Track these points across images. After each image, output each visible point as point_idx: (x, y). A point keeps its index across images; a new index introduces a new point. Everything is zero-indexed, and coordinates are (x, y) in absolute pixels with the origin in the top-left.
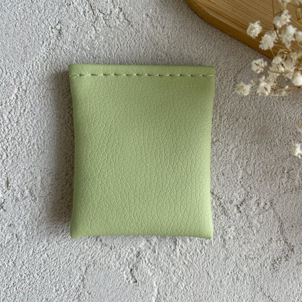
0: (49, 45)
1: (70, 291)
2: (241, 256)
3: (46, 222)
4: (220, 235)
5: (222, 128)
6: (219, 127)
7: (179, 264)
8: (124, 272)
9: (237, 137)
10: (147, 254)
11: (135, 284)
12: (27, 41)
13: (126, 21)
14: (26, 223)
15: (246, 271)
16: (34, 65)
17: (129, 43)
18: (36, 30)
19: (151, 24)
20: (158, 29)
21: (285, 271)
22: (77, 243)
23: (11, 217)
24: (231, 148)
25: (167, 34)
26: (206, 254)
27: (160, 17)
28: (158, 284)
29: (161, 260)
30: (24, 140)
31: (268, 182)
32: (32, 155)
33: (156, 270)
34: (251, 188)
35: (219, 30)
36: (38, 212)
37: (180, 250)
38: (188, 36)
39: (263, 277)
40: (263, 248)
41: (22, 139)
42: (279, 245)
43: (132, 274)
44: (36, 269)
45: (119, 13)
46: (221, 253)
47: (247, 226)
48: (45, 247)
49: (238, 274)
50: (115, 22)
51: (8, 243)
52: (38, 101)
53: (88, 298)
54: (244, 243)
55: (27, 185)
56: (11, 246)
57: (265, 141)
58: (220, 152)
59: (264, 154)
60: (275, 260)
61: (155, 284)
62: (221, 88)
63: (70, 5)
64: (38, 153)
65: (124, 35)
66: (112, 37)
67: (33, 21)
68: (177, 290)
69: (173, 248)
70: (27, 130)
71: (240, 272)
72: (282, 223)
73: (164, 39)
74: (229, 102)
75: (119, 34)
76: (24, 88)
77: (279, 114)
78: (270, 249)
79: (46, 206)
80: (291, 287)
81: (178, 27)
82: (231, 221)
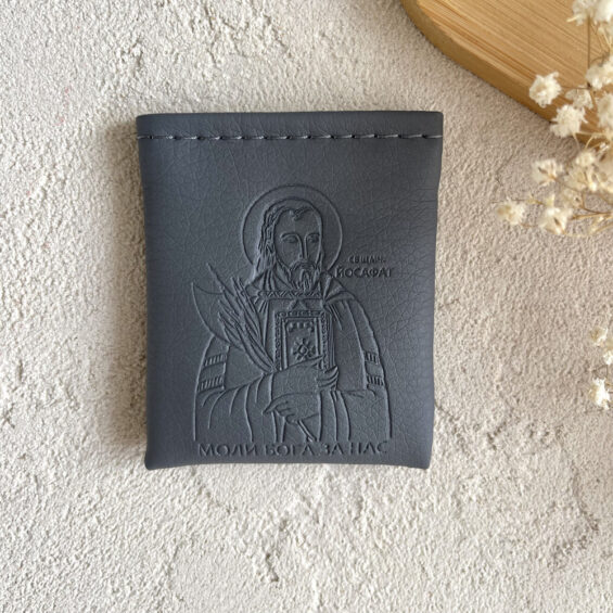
0: (115, 88)
1: (142, 593)
2: (491, 536)
3: (98, 454)
4: (451, 492)
5: (466, 276)
6: (461, 274)
7: (365, 547)
8: (254, 560)
9: (496, 295)
10: (302, 525)
11: (275, 583)
12: (69, 78)
13: (279, 45)
14: (56, 453)
15: (501, 566)
16: (83, 128)
17: (282, 92)
18: (89, 55)
19: (330, 54)
20: (344, 66)
21: (579, 569)
22: (159, 498)
23: (26, 439)
24: (483, 316)
25: (363, 76)
26: (420, 530)
27: (349, 39)
28: (321, 585)
29: (330, 538)
30: (56, 283)
31: (554, 390)
32: (72, 316)
33: (319, 557)
34: (518, 401)
35: (469, 74)
36: (81, 431)
37: (368, 519)
38: (406, 82)
39: (533, 580)
40: (535, 521)
41: (53, 281)
42: (568, 516)
43: (270, 565)
44: (75, 546)
45: (264, 27)
46: (452, 528)
47: (506, 476)
48: (93, 503)
49: (483, 570)
50: (256, 46)
51: (18, 491)
52: (88, 204)
53: (177, 609)
54: (500, 510)
55: (60, 375)
56: (24, 498)
57: (551, 307)
58: (460, 323)
59: (550, 333)
60: (558, 547)
61: (314, 587)
62: (469, 194)
63: (162, 5)
64: (85, 312)
65: (273, 73)
66: (248, 76)
67: (84, 36)
68: (358, 598)
69: (354, 515)
70: (64, 263)
71: (487, 568)
72: (577, 474)
73: (355, 85)
74: (482, 222)
75: (263, 72)
76: (61, 175)
77: (584, 252)
78: (550, 524)
79: (99, 421)
80: (588, 600)
81: (386, 64)
82: (475, 464)
